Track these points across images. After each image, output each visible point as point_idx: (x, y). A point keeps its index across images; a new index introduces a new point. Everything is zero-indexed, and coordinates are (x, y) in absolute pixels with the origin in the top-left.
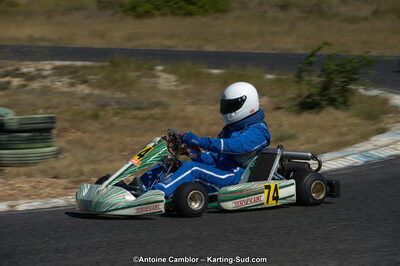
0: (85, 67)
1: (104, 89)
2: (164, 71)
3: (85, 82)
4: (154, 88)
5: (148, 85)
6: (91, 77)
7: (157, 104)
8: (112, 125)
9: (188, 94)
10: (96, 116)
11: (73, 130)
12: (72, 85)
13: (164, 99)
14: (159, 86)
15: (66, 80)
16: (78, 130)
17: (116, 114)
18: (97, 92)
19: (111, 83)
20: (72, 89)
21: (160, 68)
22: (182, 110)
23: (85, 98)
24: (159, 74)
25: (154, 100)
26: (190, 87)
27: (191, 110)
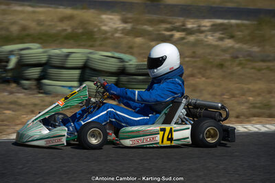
0: (237, 25)
1: (245, 44)
3: (232, 37)
6: (239, 33)
8: (232, 73)
10: (221, 66)
11: (200, 76)
12: (221, 39)
15: (218, 35)
16: (203, 76)
17: (240, 64)
18: (237, 46)
19: (252, 39)
20: (220, 43)
23: (225, 50)
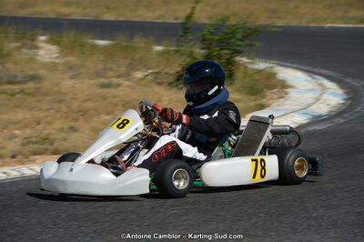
2: (46, 42)
4: (32, 60)
5: (27, 57)
7: (33, 78)
9: (70, 67)
13: (42, 72)
14: (39, 58)
21: (43, 38)
22: (58, 85)
24: (40, 45)
25: (31, 73)
26: (73, 59)
27: (67, 84)
